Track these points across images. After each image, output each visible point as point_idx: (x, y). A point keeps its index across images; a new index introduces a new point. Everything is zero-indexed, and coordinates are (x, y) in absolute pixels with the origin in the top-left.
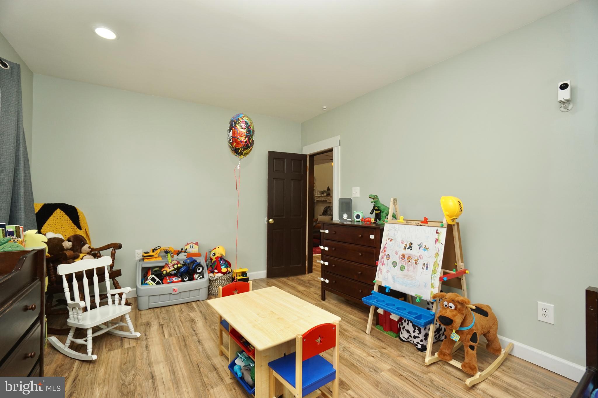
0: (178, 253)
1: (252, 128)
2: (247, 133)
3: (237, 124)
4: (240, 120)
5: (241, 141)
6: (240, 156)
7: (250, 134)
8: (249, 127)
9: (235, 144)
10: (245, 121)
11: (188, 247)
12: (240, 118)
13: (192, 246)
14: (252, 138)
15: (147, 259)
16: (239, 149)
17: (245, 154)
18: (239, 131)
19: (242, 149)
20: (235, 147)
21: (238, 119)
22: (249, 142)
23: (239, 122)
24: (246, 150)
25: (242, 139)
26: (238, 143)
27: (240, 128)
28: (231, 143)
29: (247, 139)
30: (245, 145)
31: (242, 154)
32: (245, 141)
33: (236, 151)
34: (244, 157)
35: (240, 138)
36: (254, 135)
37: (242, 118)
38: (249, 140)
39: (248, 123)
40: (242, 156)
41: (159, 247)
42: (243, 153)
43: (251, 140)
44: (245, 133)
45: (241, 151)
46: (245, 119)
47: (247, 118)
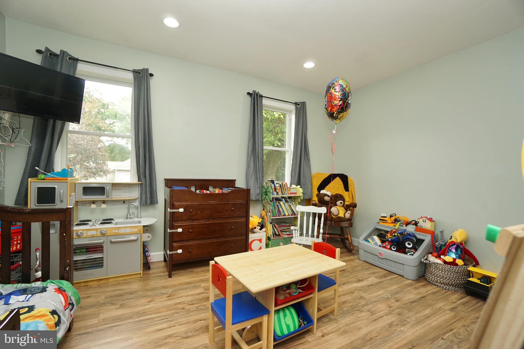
0: (408, 224)
1: (347, 90)
2: (342, 95)
3: (331, 88)
4: (335, 84)
5: (336, 105)
6: (336, 120)
7: (345, 97)
8: (344, 90)
9: (330, 109)
10: (340, 84)
11: (421, 221)
12: (335, 82)
13: (424, 220)
14: (347, 101)
15: (383, 222)
16: (334, 113)
17: (340, 118)
18: (333, 95)
19: (336, 113)
20: (330, 112)
21: (334, 83)
22: (344, 105)
23: (334, 86)
24: (342, 114)
25: (336, 102)
26: (332, 107)
27: (334, 92)
28: (326, 108)
29: (341, 102)
30: (340, 109)
31: (338, 118)
32: (339, 104)
33: (331, 115)
34: (340, 121)
35: (334, 102)
36: (350, 98)
37: (337, 81)
38: (344, 102)
39: (342, 86)
40: (338, 120)
41: (395, 215)
42: (338, 116)
43: (346, 102)
44: (340, 96)
45: (336, 115)
46: (341, 82)
47: (343, 81)
